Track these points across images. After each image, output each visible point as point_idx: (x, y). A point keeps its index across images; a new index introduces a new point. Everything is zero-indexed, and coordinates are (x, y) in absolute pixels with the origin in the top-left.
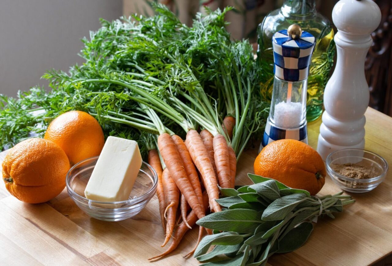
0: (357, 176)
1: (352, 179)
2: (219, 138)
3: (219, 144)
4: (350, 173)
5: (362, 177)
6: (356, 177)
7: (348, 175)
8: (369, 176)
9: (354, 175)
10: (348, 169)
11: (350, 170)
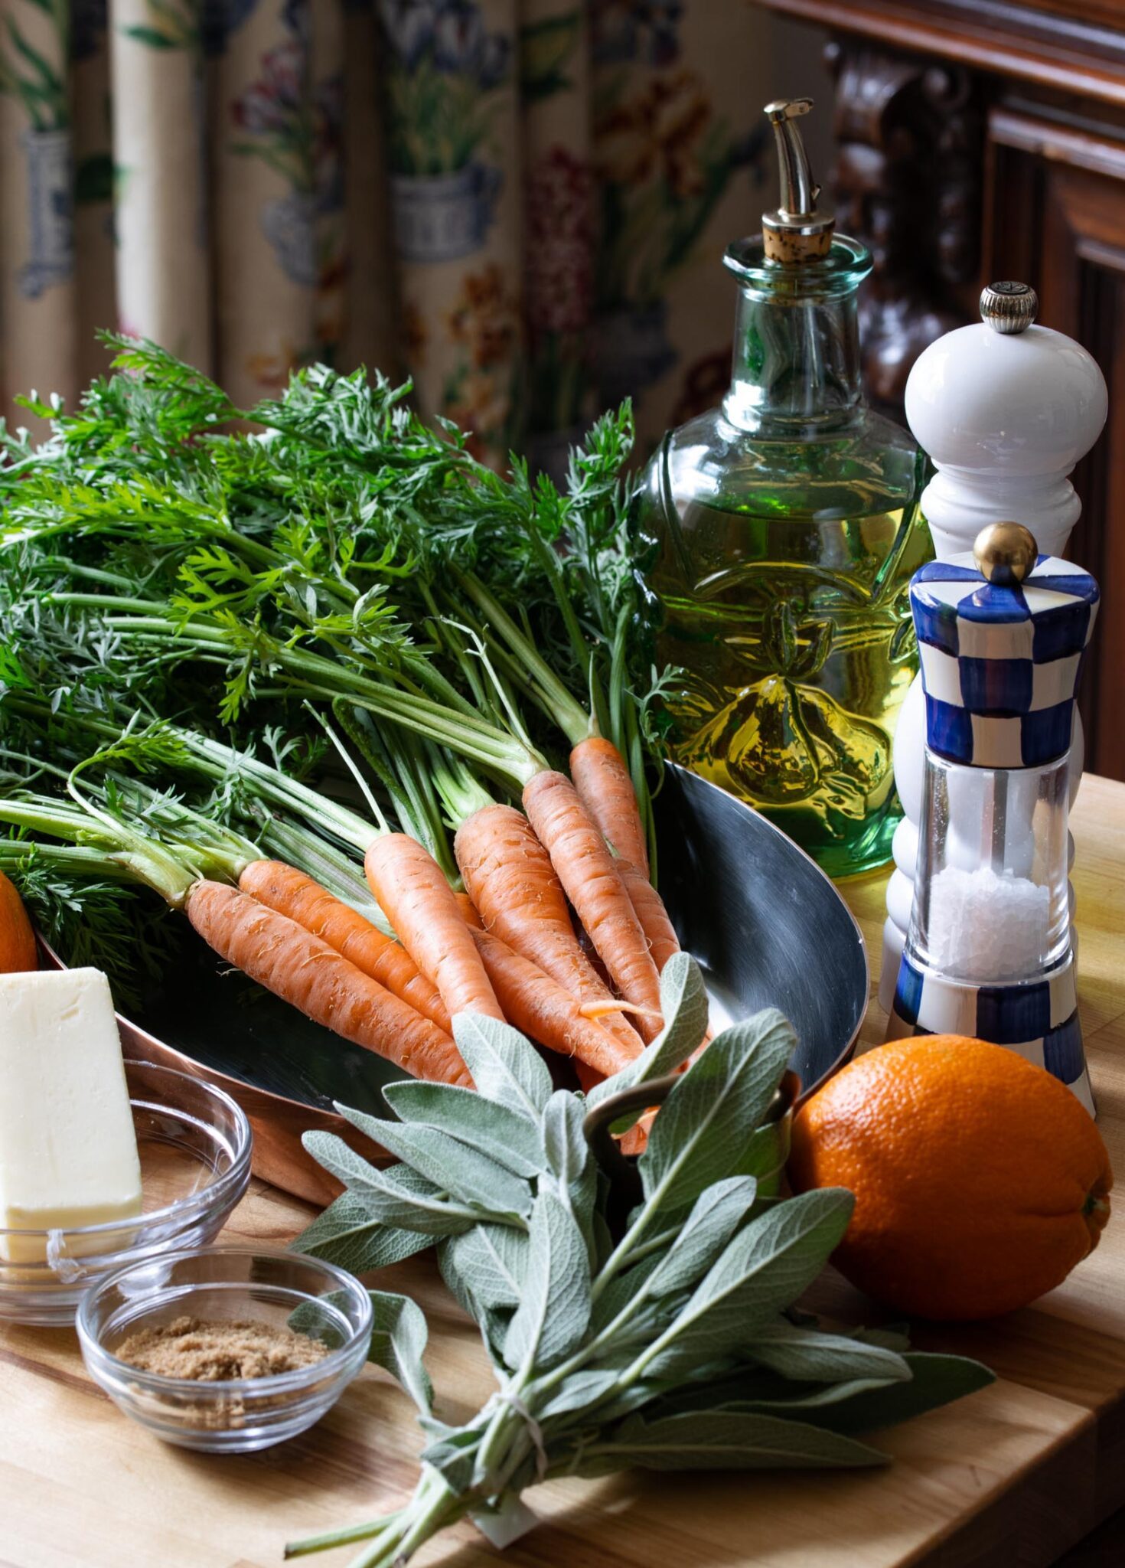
0: (239, 1368)
1: (220, 1384)
2: (555, 788)
3: (562, 810)
4: (205, 1365)
5: (262, 1368)
6: (235, 1373)
7: (195, 1375)
8: (289, 1360)
9: (221, 1370)
10: (188, 1348)
11: (197, 1347)
